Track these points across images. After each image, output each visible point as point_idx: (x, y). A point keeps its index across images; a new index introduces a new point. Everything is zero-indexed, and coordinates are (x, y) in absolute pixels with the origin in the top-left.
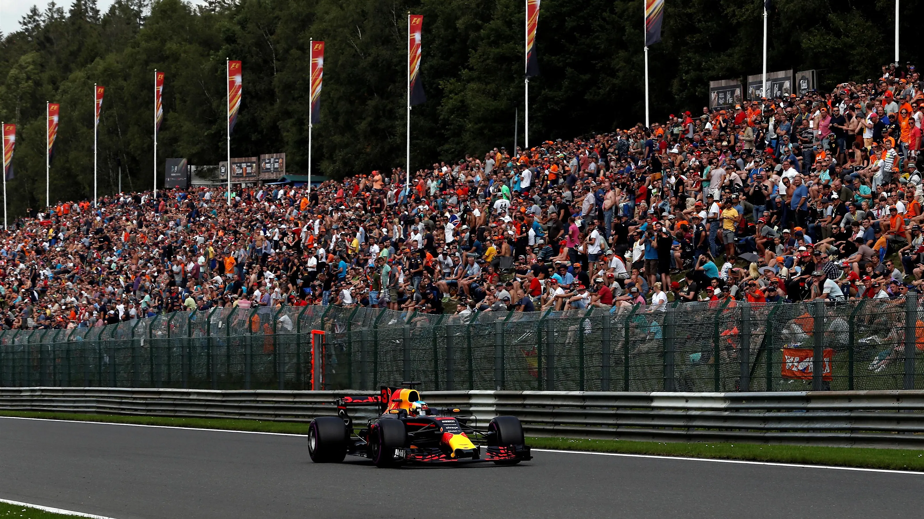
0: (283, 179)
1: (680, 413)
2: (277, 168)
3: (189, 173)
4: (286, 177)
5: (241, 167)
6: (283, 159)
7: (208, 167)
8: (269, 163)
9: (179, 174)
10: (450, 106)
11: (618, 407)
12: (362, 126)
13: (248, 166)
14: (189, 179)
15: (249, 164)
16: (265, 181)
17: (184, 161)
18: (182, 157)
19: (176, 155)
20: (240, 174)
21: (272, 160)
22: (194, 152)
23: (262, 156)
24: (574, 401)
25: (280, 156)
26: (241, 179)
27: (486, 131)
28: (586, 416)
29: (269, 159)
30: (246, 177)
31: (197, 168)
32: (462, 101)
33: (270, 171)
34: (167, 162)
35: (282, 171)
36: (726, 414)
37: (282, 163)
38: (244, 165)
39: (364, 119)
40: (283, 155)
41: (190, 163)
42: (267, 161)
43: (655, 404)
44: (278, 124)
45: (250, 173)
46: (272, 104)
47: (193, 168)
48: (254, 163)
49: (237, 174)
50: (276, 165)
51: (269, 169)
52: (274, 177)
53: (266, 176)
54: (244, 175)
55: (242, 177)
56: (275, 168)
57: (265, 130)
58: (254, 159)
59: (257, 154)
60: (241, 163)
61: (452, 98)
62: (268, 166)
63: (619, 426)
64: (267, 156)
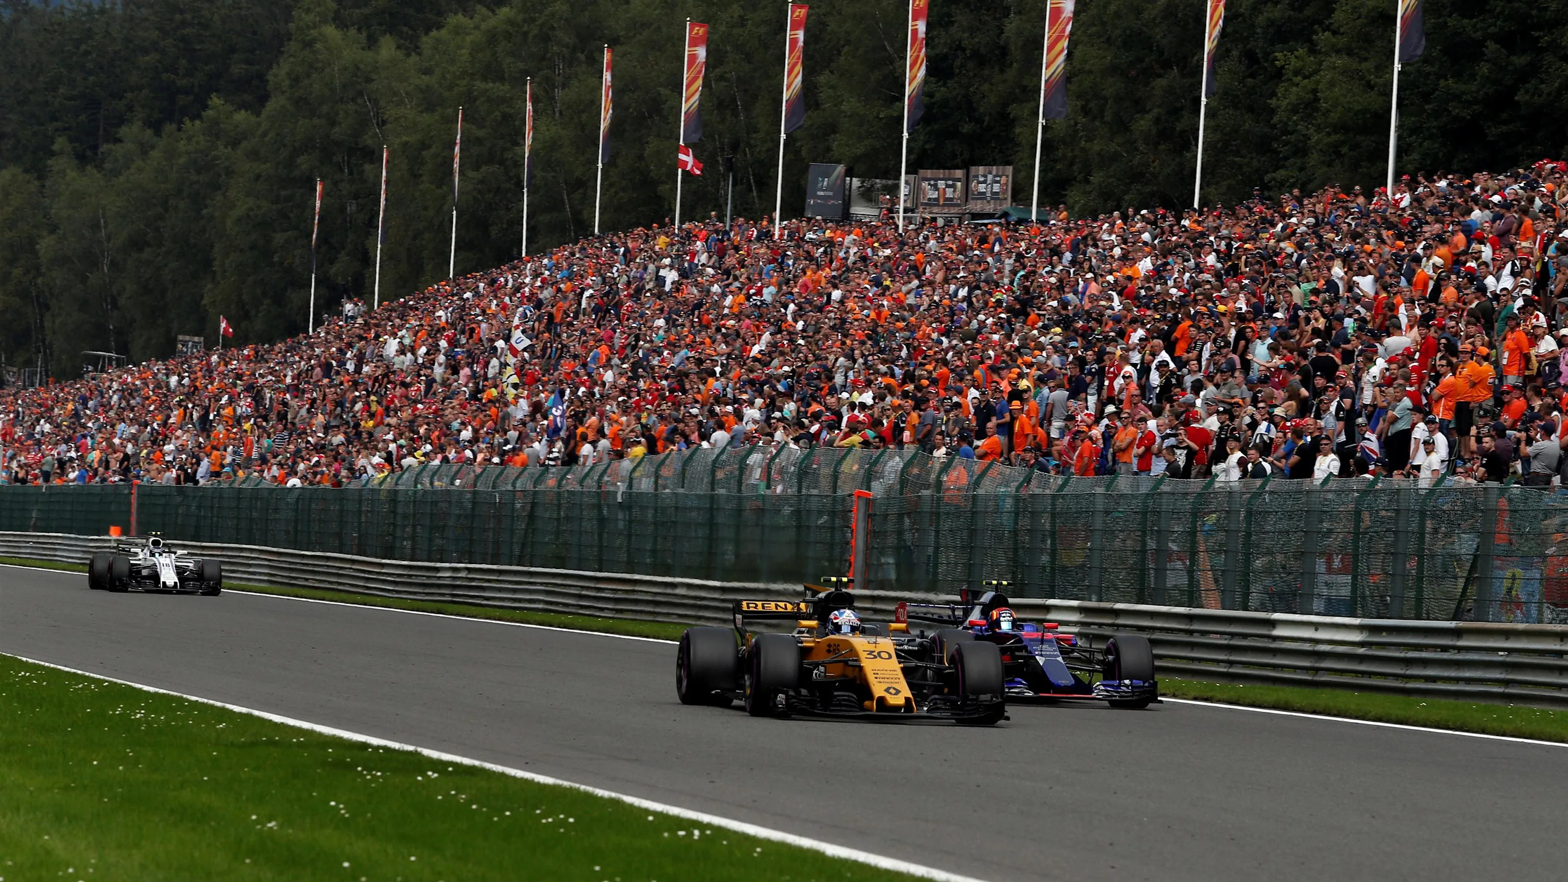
0: (1005, 215)
1: (1307, 647)
2: (997, 193)
3: (847, 192)
4: (1011, 212)
5: (936, 187)
6: (1007, 176)
7: (884, 182)
8: (984, 182)
9: (831, 194)
10: (1293, 98)
11: (1233, 635)
12: (1143, 124)
13: (948, 186)
14: (847, 204)
15: (950, 182)
16: (975, 216)
17: (840, 169)
18: (839, 162)
19: (827, 157)
20: (935, 199)
21: (990, 177)
22: (859, 152)
23: (973, 169)
24: (1179, 623)
25: (1003, 171)
26: (935, 209)
27: (1344, 150)
28: (1193, 646)
29: (985, 176)
30: (944, 205)
31: (863, 182)
32: (1315, 91)
33: (985, 198)
34: (811, 169)
35: (1006, 199)
36: (1361, 651)
37: (1006, 184)
38: (941, 184)
39: (1148, 112)
40: (1010, 169)
41: (850, 173)
42: (981, 179)
43: (1278, 632)
44: (1009, 110)
45: (951, 199)
46: (1002, 71)
47: (856, 182)
48: (959, 180)
49: (930, 199)
50: (996, 188)
51: (984, 193)
52: (989, 208)
53: (976, 206)
54: (941, 202)
55: (938, 205)
56: (993, 193)
57: (987, 118)
58: (959, 173)
59: (966, 166)
60: (936, 180)
61: (1297, 85)
62: (982, 188)
63: (1231, 663)
64: (981, 169)
